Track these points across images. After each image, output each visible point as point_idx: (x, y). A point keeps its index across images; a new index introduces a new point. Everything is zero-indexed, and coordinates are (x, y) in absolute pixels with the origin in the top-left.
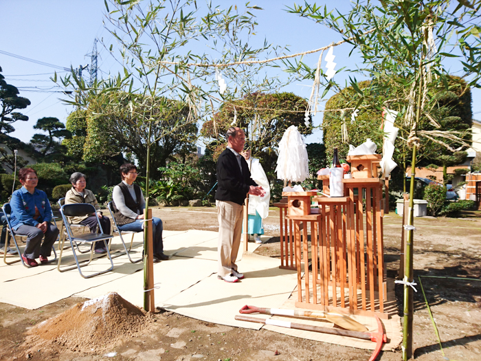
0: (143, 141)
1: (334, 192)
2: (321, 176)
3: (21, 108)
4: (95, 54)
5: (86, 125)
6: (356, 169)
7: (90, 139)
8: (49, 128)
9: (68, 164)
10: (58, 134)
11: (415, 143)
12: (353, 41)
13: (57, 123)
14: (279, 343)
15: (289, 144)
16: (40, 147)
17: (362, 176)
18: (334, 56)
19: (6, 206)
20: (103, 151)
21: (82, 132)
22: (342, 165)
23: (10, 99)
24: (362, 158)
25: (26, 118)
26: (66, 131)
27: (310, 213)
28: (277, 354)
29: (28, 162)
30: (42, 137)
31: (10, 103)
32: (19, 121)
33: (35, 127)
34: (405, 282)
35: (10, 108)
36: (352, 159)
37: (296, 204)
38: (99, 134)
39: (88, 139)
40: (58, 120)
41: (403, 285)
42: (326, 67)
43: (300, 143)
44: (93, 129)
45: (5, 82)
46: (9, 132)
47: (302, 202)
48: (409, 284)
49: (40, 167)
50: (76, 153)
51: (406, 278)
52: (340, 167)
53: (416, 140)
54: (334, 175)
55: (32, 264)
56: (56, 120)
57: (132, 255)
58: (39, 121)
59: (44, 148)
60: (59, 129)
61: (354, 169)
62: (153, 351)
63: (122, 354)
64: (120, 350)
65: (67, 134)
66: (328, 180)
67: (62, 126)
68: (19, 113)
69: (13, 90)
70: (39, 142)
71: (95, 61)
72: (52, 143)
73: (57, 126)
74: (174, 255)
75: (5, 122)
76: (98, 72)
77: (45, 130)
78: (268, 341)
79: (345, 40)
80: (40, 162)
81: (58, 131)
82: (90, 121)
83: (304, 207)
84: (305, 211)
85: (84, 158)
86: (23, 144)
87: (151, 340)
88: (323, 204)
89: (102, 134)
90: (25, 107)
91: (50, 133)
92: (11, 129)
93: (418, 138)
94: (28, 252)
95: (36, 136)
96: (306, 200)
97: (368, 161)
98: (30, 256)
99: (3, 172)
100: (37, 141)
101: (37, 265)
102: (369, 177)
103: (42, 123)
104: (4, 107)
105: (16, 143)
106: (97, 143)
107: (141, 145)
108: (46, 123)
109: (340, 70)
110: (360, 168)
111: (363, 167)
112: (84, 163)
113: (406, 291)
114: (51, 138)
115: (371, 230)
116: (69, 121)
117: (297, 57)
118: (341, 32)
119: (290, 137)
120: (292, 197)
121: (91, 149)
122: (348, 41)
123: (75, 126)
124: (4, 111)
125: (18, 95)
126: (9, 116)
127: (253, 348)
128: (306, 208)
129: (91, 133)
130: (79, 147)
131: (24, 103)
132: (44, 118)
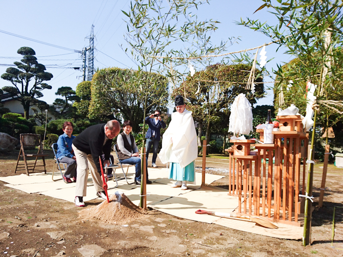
0: (129, 104)
1: (267, 141)
2: (259, 129)
3: (47, 80)
4: (92, 37)
5: (90, 92)
6: (282, 125)
7: (93, 103)
8: (65, 94)
9: (78, 120)
10: (71, 99)
11: (316, 108)
12: (278, 42)
13: (71, 91)
14: (223, 231)
15: (239, 107)
16: (59, 108)
17: (286, 130)
18: (266, 52)
19: (54, 145)
20: (102, 111)
21: (87, 97)
22: (273, 122)
23: (40, 74)
24: (287, 117)
25: (50, 87)
26: (76, 96)
27: (249, 154)
28: (221, 235)
29: (51, 118)
30: (61, 100)
31: (40, 77)
32: (46, 89)
33: (56, 94)
34: (306, 196)
35: (40, 80)
36: (280, 118)
37: (239, 148)
38: (100, 99)
39: (92, 103)
40: (71, 89)
41: (305, 198)
42: (260, 59)
43: (246, 105)
44: (95, 95)
45: (37, 62)
46: (39, 97)
47: (244, 147)
48: (308, 197)
49: (60, 121)
50: (82, 112)
51: (307, 194)
52: (272, 123)
53: (317, 106)
54: (267, 128)
55: (69, 181)
56: (70, 88)
57: (128, 180)
58: (59, 89)
59: (62, 109)
60: (72, 95)
61: (281, 124)
62: (148, 226)
63: (132, 226)
64: (130, 224)
65: (77, 99)
66: (263, 133)
67: (74, 93)
68: (45, 84)
69: (42, 68)
70: (59, 104)
71: (92, 42)
72: (68, 105)
73: (71, 93)
74: (154, 182)
75: (37, 90)
76: (94, 50)
77: (63, 96)
78: (216, 229)
79: (274, 42)
80: (60, 118)
81: (71, 96)
82: (93, 90)
83: (245, 150)
84: (245, 152)
85: (89, 116)
86: (48, 105)
87: (146, 221)
88: (259, 148)
89: (101, 99)
90: (50, 79)
91: (66, 98)
92: (40, 95)
93: (318, 105)
94: (66, 173)
95: (57, 100)
96: (247, 145)
97: (291, 120)
98: (68, 176)
99: (36, 125)
100: (58, 104)
101: (72, 182)
102: (291, 130)
103: (61, 91)
104: (36, 80)
105: (43, 105)
106: (98, 105)
107: (128, 107)
108: (63, 91)
109: (271, 60)
110: (285, 124)
111: (288, 124)
112: (89, 120)
113: (306, 201)
114: (67, 102)
115: (291, 166)
116: (77, 89)
117: (242, 52)
118: (271, 37)
119: (239, 102)
120: (236, 143)
121: (94, 109)
122: (275, 42)
123: (82, 93)
124: (36, 83)
125: (45, 71)
126: (39, 86)
127: (207, 231)
128: (247, 150)
129: (94, 98)
130: (84, 108)
131: (49, 77)
132: (62, 87)
